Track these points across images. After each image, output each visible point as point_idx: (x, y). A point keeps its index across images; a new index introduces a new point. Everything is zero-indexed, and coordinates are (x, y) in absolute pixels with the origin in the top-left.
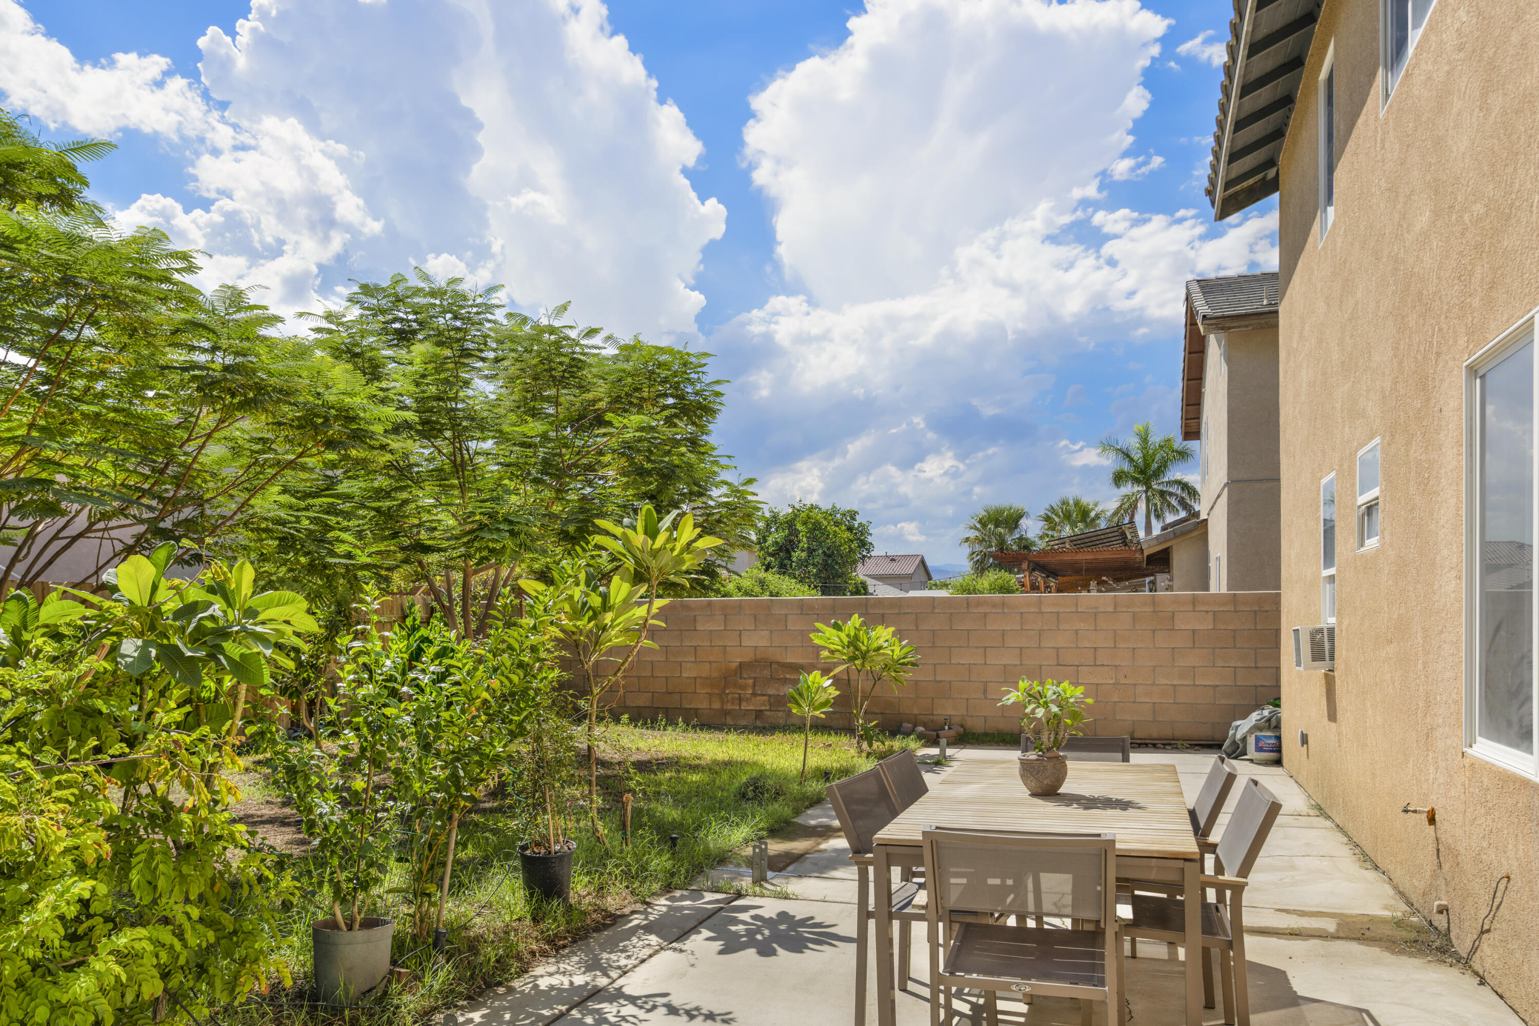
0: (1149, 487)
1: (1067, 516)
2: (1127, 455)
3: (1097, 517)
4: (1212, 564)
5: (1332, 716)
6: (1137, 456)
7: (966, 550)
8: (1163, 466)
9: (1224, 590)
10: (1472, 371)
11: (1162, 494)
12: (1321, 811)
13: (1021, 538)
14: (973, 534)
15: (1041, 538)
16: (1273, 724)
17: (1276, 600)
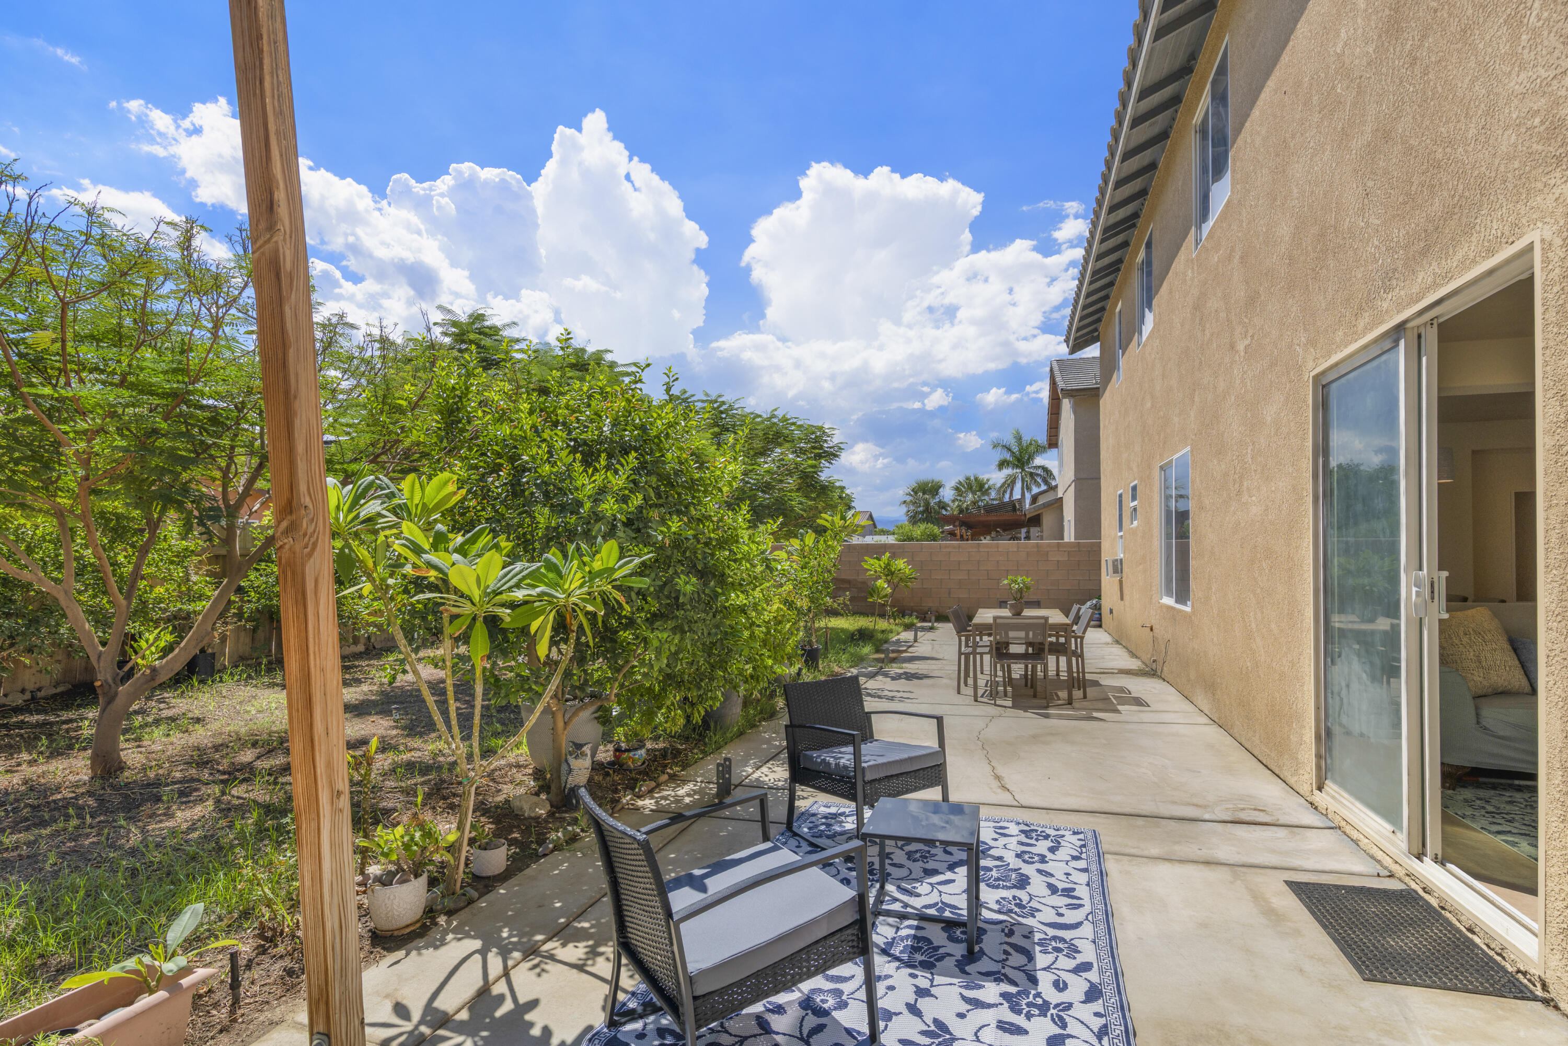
0: (1023, 470)
1: (970, 487)
2: (1009, 449)
3: (989, 488)
4: (1066, 523)
5: (1122, 599)
6: (1015, 449)
7: (904, 509)
8: (1031, 458)
9: (1073, 540)
10: (1161, 468)
11: (1031, 474)
12: (1118, 642)
13: (940, 502)
14: (908, 499)
15: (953, 501)
16: (1097, 608)
17: (1099, 545)
